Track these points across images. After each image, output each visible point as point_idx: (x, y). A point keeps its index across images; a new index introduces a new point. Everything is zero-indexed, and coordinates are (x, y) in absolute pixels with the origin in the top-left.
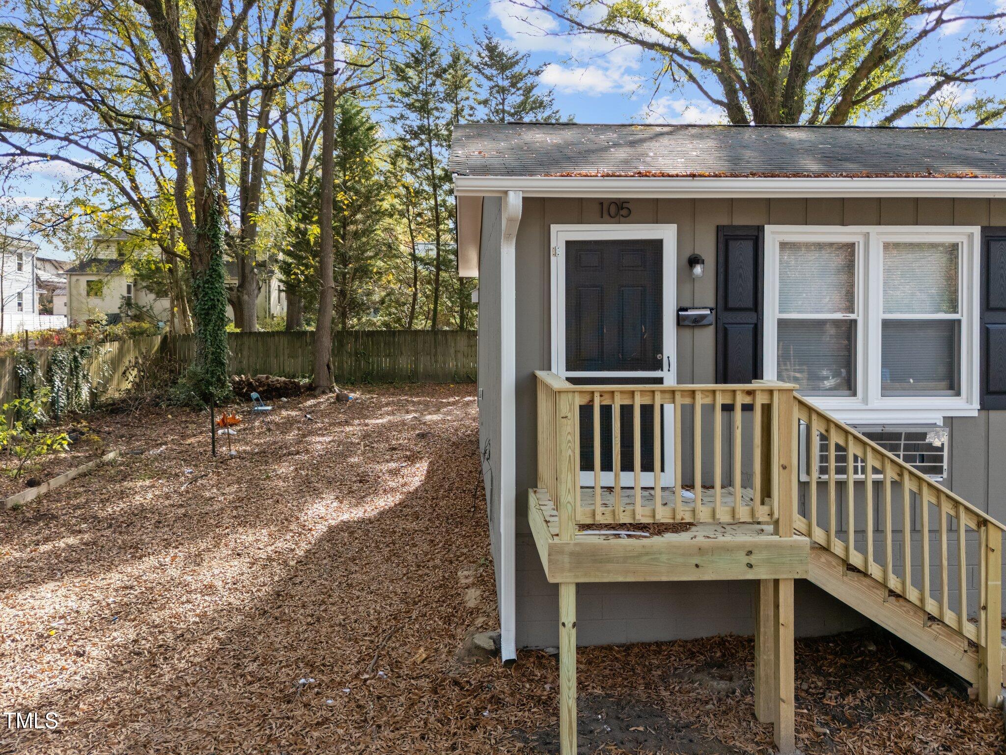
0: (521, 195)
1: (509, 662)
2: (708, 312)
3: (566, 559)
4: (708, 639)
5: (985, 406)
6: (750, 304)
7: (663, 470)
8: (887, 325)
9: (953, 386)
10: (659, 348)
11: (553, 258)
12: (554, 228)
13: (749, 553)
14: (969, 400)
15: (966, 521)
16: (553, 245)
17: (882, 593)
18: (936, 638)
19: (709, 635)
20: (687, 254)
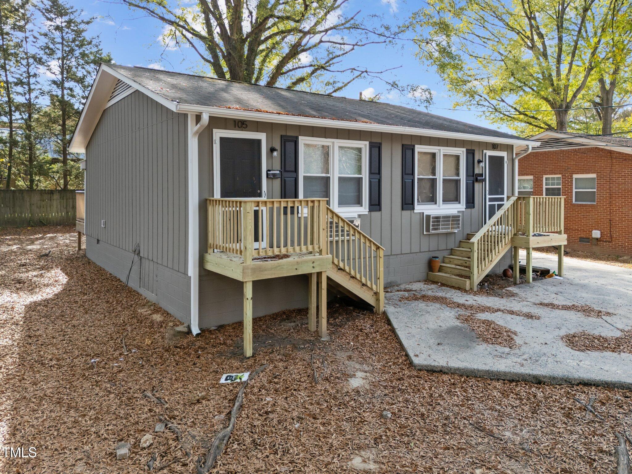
0: (208, 115)
1: (198, 335)
2: (278, 172)
3: (250, 271)
4: (278, 313)
5: (370, 210)
6: (293, 169)
7: (262, 241)
8: (340, 179)
9: (359, 202)
10: (260, 188)
11: (214, 145)
12: (215, 131)
13: (313, 262)
14: (365, 208)
15: (373, 248)
16: (214, 139)
17: (348, 277)
18: (364, 292)
19: (278, 311)
20: (270, 147)
